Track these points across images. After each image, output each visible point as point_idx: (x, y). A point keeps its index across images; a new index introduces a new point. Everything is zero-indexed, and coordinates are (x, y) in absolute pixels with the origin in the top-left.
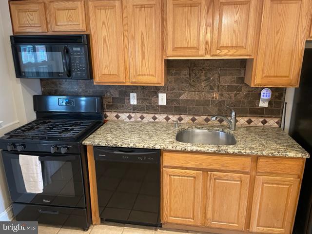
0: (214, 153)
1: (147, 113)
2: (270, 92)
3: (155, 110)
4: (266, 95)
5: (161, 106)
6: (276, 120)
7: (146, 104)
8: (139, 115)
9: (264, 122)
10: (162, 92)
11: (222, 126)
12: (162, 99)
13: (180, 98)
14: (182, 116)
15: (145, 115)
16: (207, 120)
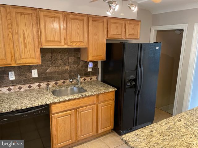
0: (80, 98)
1: (24, 84)
2: (92, 63)
3: (30, 81)
4: (90, 65)
5: (34, 78)
6: (96, 77)
7: (22, 78)
8: (17, 87)
9: (91, 79)
10: (34, 69)
11: (73, 84)
12: (35, 73)
13: (47, 71)
14: (49, 82)
15: (22, 86)
16: (64, 82)
